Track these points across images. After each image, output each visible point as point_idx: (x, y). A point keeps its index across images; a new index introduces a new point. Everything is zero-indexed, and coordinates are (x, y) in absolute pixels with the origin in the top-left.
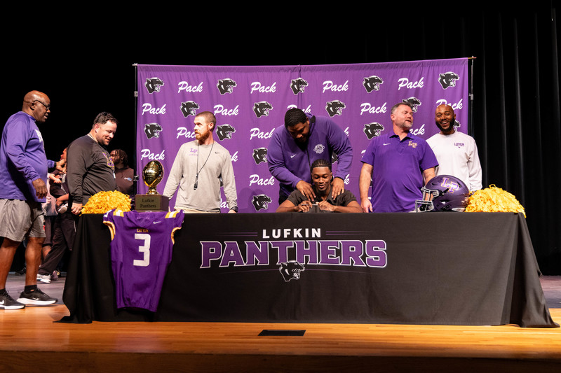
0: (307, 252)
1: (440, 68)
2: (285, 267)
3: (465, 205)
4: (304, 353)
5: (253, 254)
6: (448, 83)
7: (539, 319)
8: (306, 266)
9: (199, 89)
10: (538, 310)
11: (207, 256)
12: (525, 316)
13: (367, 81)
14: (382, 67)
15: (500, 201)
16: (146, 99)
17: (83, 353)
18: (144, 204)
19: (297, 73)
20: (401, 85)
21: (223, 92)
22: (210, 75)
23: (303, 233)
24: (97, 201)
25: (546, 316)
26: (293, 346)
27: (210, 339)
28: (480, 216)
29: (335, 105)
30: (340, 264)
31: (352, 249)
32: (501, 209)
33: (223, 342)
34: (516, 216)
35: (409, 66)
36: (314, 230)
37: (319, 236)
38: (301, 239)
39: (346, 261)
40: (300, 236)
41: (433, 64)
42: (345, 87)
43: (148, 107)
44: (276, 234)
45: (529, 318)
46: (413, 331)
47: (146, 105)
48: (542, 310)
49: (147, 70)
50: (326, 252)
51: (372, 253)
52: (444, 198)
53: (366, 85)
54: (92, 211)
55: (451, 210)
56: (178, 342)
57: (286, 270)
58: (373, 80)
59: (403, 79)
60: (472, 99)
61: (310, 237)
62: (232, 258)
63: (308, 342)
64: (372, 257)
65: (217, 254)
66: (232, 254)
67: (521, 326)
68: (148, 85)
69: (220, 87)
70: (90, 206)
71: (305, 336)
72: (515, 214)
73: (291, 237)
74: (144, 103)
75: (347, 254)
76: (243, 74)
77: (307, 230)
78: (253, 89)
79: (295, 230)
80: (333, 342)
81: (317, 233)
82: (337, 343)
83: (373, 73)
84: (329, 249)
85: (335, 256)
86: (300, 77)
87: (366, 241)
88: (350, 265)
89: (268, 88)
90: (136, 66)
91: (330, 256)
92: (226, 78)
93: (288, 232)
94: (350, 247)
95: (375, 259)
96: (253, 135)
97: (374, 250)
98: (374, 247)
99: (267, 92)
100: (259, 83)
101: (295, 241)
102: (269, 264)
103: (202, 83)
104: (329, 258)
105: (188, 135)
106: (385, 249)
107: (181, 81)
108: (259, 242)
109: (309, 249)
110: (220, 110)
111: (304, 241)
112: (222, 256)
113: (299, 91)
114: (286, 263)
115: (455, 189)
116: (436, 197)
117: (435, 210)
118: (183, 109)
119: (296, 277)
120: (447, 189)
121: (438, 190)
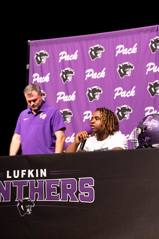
0: (36, 190)
2: (21, 203)
9: (75, 57)
16: (35, 69)
19: (155, 33)
21: (93, 57)
22: (84, 43)
23: (34, 173)
30: (60, 200)
31: (69, 186)
37: (45, 176)
43: (36, 77)
44: (16, 174)
49: (37, 45)
50: (50, 190)
51: (83, 190)
55: (152, 147)
57: (22, 206)
61: (39, 177)
64: (83, 193)
68: (37, 58)
69: (91, 53)
73: (26, 177)
74: (34, 73)
76: (110, 39)
78: (118, 52)
79: (29, 171)
81: (44, 173)
84: (52, 187)
85: (56, 193)
86: (158, 36)
87: (79, 178)
88: (67, 201)
89: (130, 49)
90: (29, 43)
91: (53, 194)
92: (96, 44)
93: (24, 172)
94: (67, 185)
95: (85, 195)
96: (117, 94)
97: (85, 187)
98: (85, 184)
99: (129, 53)
100: (122, 46)
101: (28, 180)
102: (10, 201)
103: (77, 51)
104: (52, 195)
105: (66, 99)
106: (93, 185)
107: (62, 51)
108: (4, 181)
109: (38, 187)
110: (91, 74)
111: (35, 180)
113: (156, 49)
114: (22, 200)
115: (154, 126)
116: (140, 135)
117: (140, 147)
118: (62, 76)
119: (28, 213)
120: (146, 127)
121: (140, 128)
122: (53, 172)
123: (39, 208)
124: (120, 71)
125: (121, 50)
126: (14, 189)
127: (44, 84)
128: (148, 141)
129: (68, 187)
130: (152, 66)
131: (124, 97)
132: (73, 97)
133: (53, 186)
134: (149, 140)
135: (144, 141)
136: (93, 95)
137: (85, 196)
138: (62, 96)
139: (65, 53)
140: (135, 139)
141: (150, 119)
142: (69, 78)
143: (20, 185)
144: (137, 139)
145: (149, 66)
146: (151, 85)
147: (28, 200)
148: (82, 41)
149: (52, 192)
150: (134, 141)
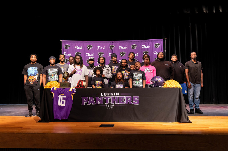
0: (115, 100)
1: (155, 42)
2: (108, 105)
3: (163, 85)
4: (113, 133)
5: (98, 101)
6: (157, 46)
7: (186, 120)
10: (185, 118)
11: (84, 101)
12: (181, 120)
13: (132, 46)
14: (137, 41)
15: (174, 84)
16: (64, 51)
17: (44, 134)
18: (63, 85)
19: (111, 43)
20: (143, 47)
21: (89, 49)
22: (85, 44)
23: (113, 94)
24: (49, 84)
25: (188, 119)
26: (110, 130)
27: (84, 128)
28: (168, 89)
29: (123, 53)
30: (125, 104)
31: (129, 99)
32: (174, 87)
33: (89, 129)
34: (179, 89)
35: (145, 41)
36: (117, 93)
37: (118, 95)
38: (113, 96)
41: (152, 41)
42: (126, 48)
44: (105, 94)
45: (182, 120)
46: (147, 124)
47: (64, 53)
48: (187, 117)
49: (65, 42)
50: (120, 100)
52: (157, 83)
53: (132, 47)
54: (48, 87)
55: (159, 87)
56: (74, 129)
57: (108, 106)
58: (134, 46)
59: (143, 45)
60: (165, 51)
61: (116, 95)
62: (92, 102)
63: (115, 129)
64: (135, 101)
65: (87, 101)
66: (91, 101)
67: (180, 122)
68: (65, 47)
69: (88, 47)
70: (47, 86)
71: (114, 127)
72: (179, 88)
73: (110, 95)
75: (127, 101)
76: (95, 44)
77: (115, 93)
79: (111, 93)
80: (123, 129)
81: (118, 94)
82: (124, 129)
83: (134, 43)
85: (123, 101)
87: (133, 96)
88: (128, 104)
90: (61, 41)
98: (135, 98)
99: (102, 49)
101: (111, 97)
102: (103, 104)
103: (82, 46)
106: (139, 99)
107: (75, 45)
108: (100, 97)
112: (88, 101)
114: (108, 103)
117: (154, 87)
119: (111, 108)
122: (121, 94)
123: (116, 106)
125: (99, 47)
126: (104, 100)
127: (68, 56)
133: (122, 99)
135: (156, 85)
139: (77, 46)
143: (107, 98)
144: (153, 84)
145: (110, 54)
147: (111, 103)
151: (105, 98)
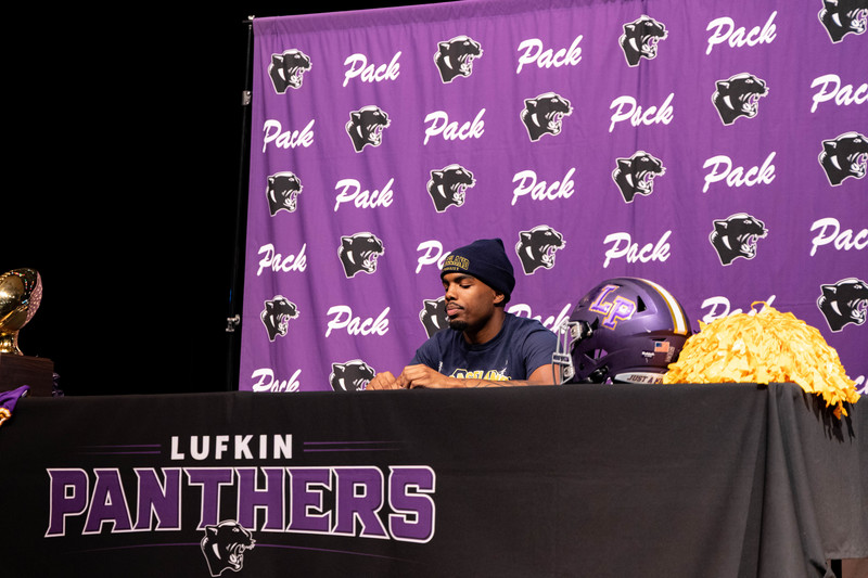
0: (261, 499)
2: (213, 538)
5: (149, 502)
8: (257, 535)
9: (391, 71)
11: (60, 506)
13: (831, 10)
16: (269, 106)
19: (636, 4)
21: (449, 74)
22: (421, 30)
23: (254, 446)
29: (739, 88)
30: (331, 532)
31: (360, 490)
34: (762, 393)
36: (278, 438)
37: (288, 455)
38: (249, 463)
39: (345, 525)
40: (249, 456)
42: (767, 33)
43: (273, 130)
44: (199, 448)
47: (269, 124)
49: (275, 31)
50: (303, 499)
51: (402, 503)
53: (828, 19)
55: (614, 380)
57: (215, 547)
58: (849, 4)
64: (402, 514)
65: (79, 503)
66: (109, 502)
68: (274, 73)
69: (441, 61)
73: (229, 457)
74: (266, 119)
77: (263, 439)
78: (524, 60)
79: (238, 438)
81: (284, 446)
84: (308, 491)
85: (321, 510)
86: (646, 13)
87: (391, 468)
88: (354, 535)
89: (562, 52)
90: (251, 23)
91: (311, 511)
92: (458, 35)
93: (224, 443)
94: (355, 485)
95: (408, 519)
96: (519, 192)
97: (407, 494)
98: (407, 486)
99: (557, 65)
100: (537, 42)
101: (236, 468)
102: (179, 529)
103: (399, 54)
104: (307, 515)
105: (363, 200)
106: (433, 491)
107: (351, 54)
108: (163, 469)
109: (266, 490)
110: (441, 126)
111: (256, 468)
112: (89, 505)
113: (641, 54)
114: (217, 528)
115: (623, 317)
116: (578, 343)
117: (578, 380)
118: (353, 130)
119: (234, 566)
120: (597, 320)
121: (580, 321)
122: (308, 447)
123: (267, 553)
124: (528, 119)
126: (191, 495)
127: (295, 152)
128: (603, 364)
129: (358, 493)
130: (627, 108)
131: (541, 199)
132: (385, 197)
133: (311, 488)
134: (606, 358)
135: (591, 363)
136: (447, 190)
137: (406, 521)
138: (352, 190)
139: (362, 57)
140: (564, 355)
141: (611, 294)
142: (373, 137)
143: (212, 481)
144: (569, 355)
145: (618, 106)
146: (622, 166)
147: (233, 527)
148: (413, 24)
149: (308, 507)
150: (559, 361)
151: (196, 477)
